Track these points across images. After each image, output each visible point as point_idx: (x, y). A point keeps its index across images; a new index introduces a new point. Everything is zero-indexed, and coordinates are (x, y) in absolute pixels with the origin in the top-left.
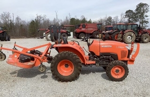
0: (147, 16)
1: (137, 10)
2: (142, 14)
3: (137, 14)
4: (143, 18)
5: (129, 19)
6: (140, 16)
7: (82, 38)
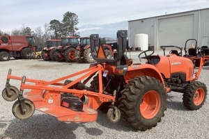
0: (77, 29)
1: (64, 20)
2: (72, 26)
3: (65, 25)
4: (74, 31)
5: (56, 32)
6: (69, 28)
7: (5, 58)
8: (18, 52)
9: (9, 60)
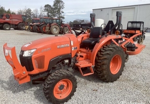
0: (63, 12)
1: (54, 5)
2: (59, 10)
4: (60, 14)
5: (48, 13)
7: (7, 29)
8: (16, 25)
9: (9, 30)
